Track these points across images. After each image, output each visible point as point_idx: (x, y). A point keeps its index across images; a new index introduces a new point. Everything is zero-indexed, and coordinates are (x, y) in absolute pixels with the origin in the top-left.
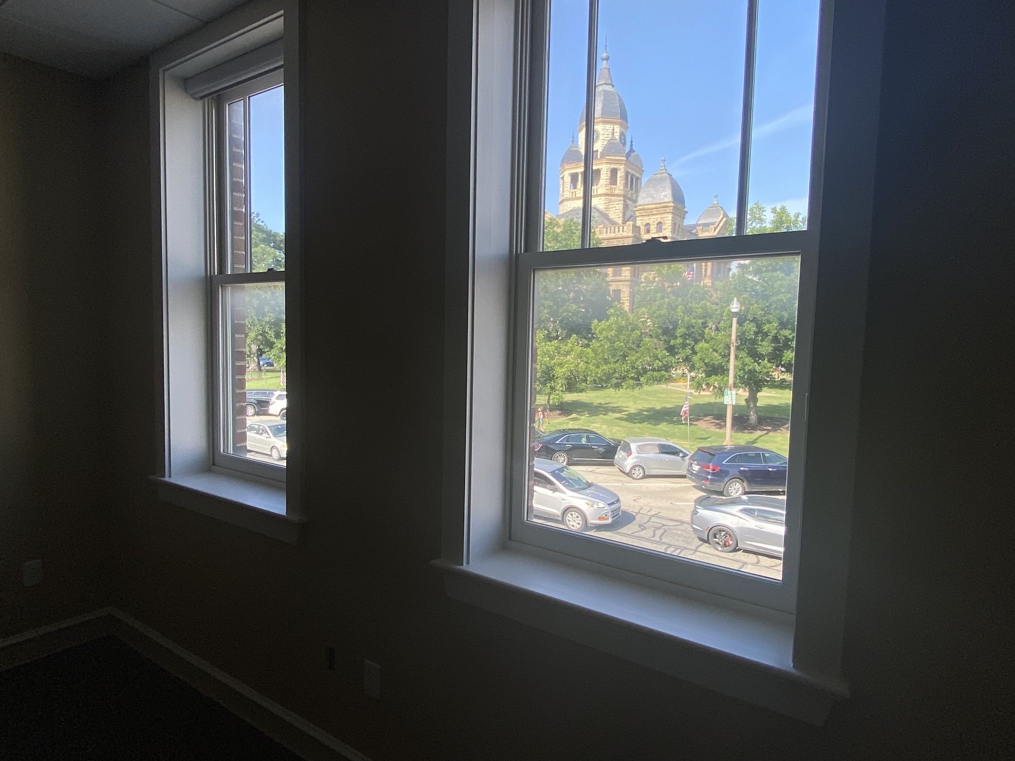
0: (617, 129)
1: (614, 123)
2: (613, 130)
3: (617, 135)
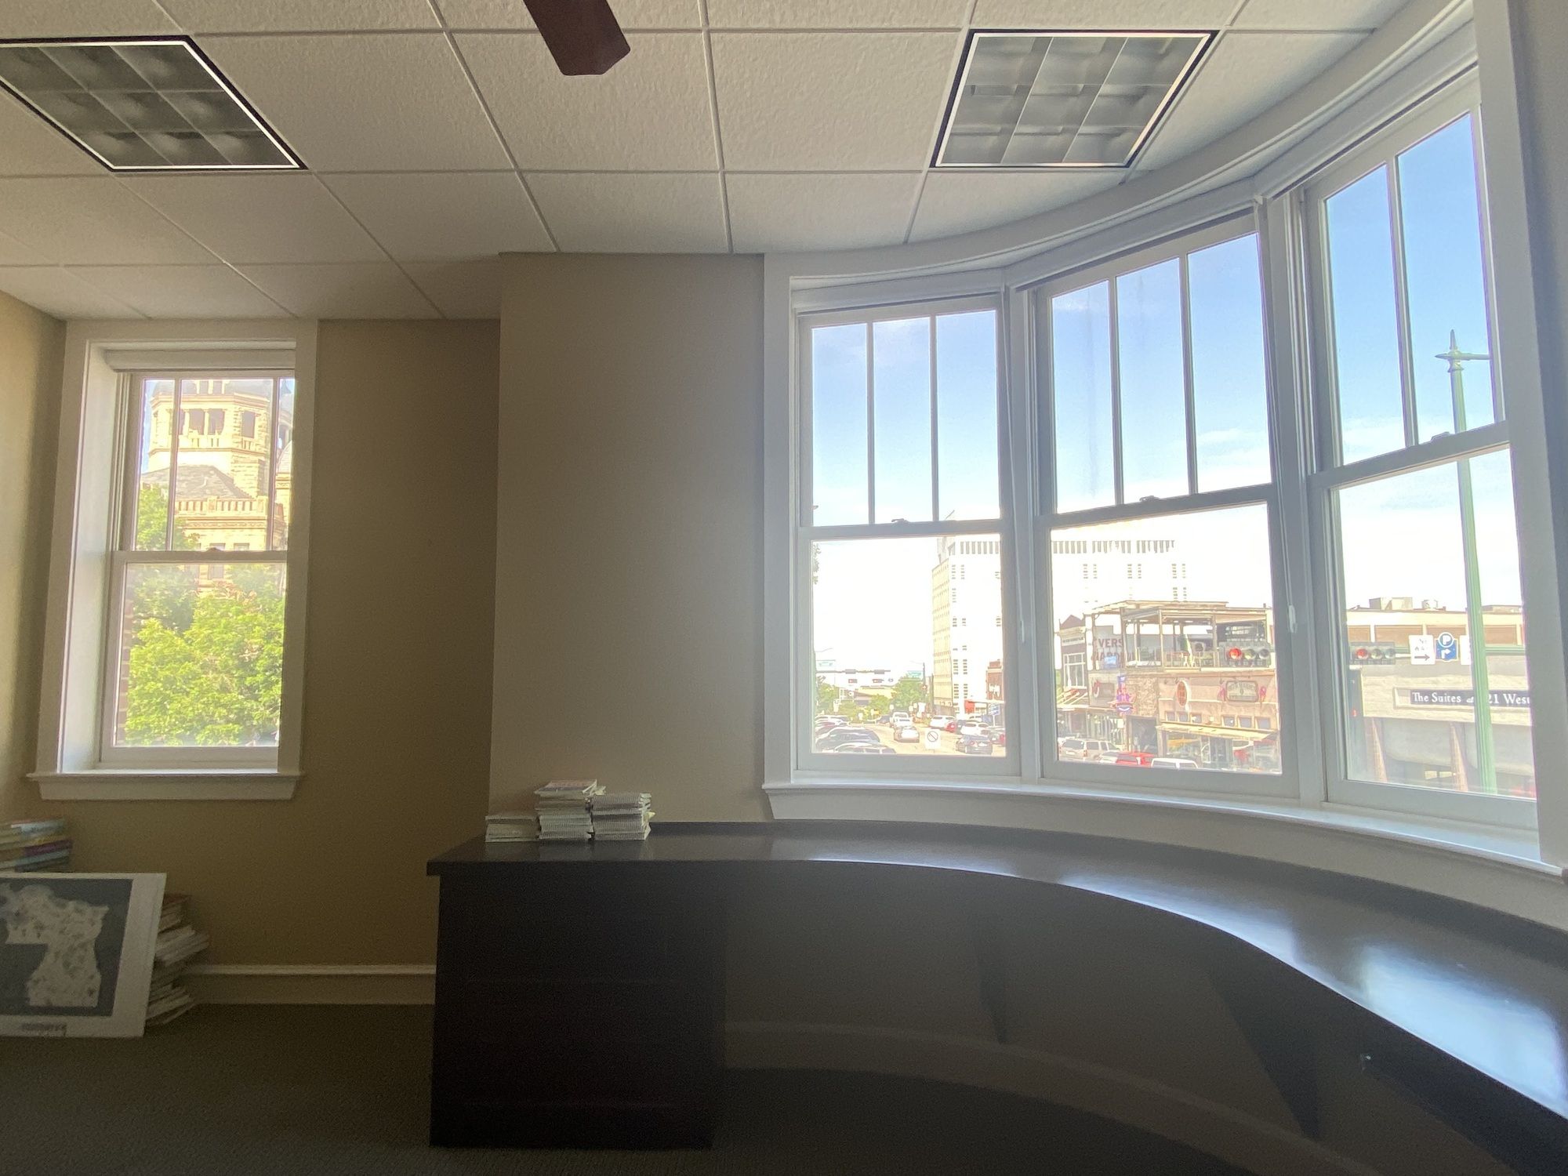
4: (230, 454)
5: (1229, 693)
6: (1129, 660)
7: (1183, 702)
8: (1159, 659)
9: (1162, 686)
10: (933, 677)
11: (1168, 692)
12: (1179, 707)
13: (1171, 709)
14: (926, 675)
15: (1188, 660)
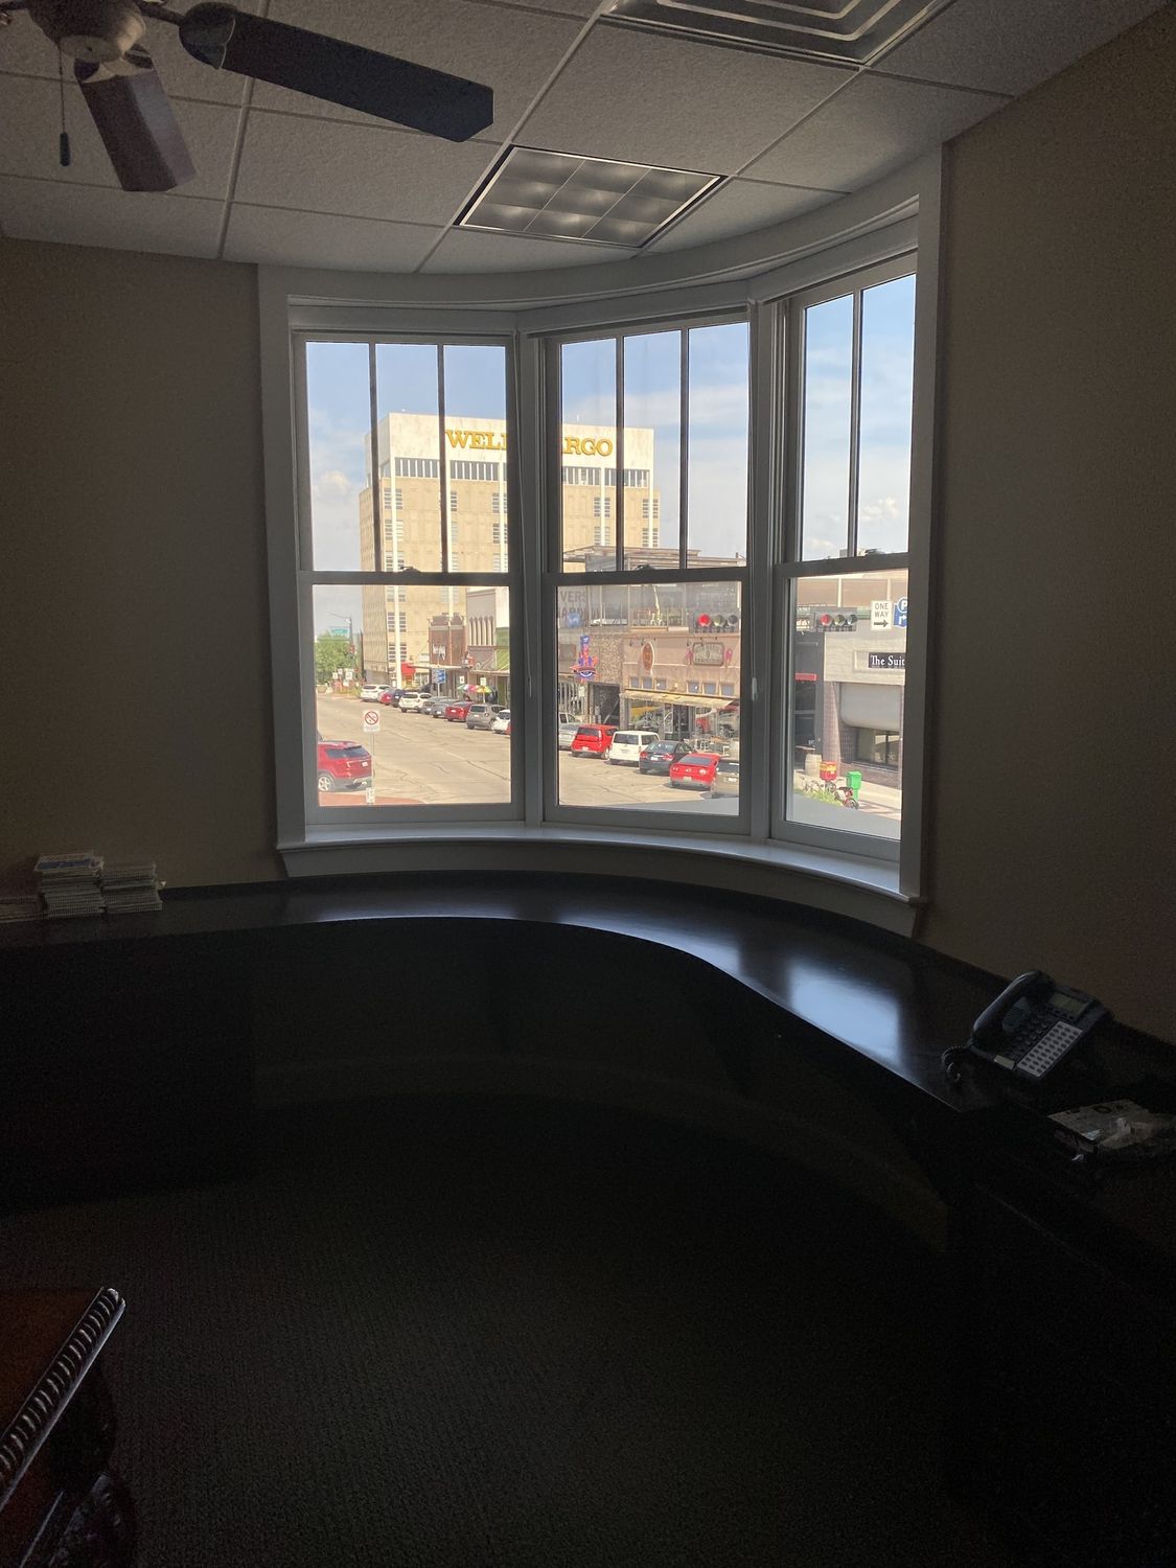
5: (696, 656)
6: (593, 618)
7: (648, 666)
8: (625, 617)
9: (627, 648)
10: (362, 635)
11: (633, 655)
12: (643, 673)
13: (635, 675)
14: (354, 632)
15: (656, 618)
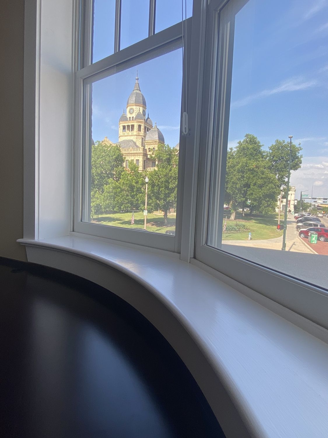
0: (141, 109)
1: (140, 106)
2: (140, 109)
3: (141, 111)
4: (136, 136)
